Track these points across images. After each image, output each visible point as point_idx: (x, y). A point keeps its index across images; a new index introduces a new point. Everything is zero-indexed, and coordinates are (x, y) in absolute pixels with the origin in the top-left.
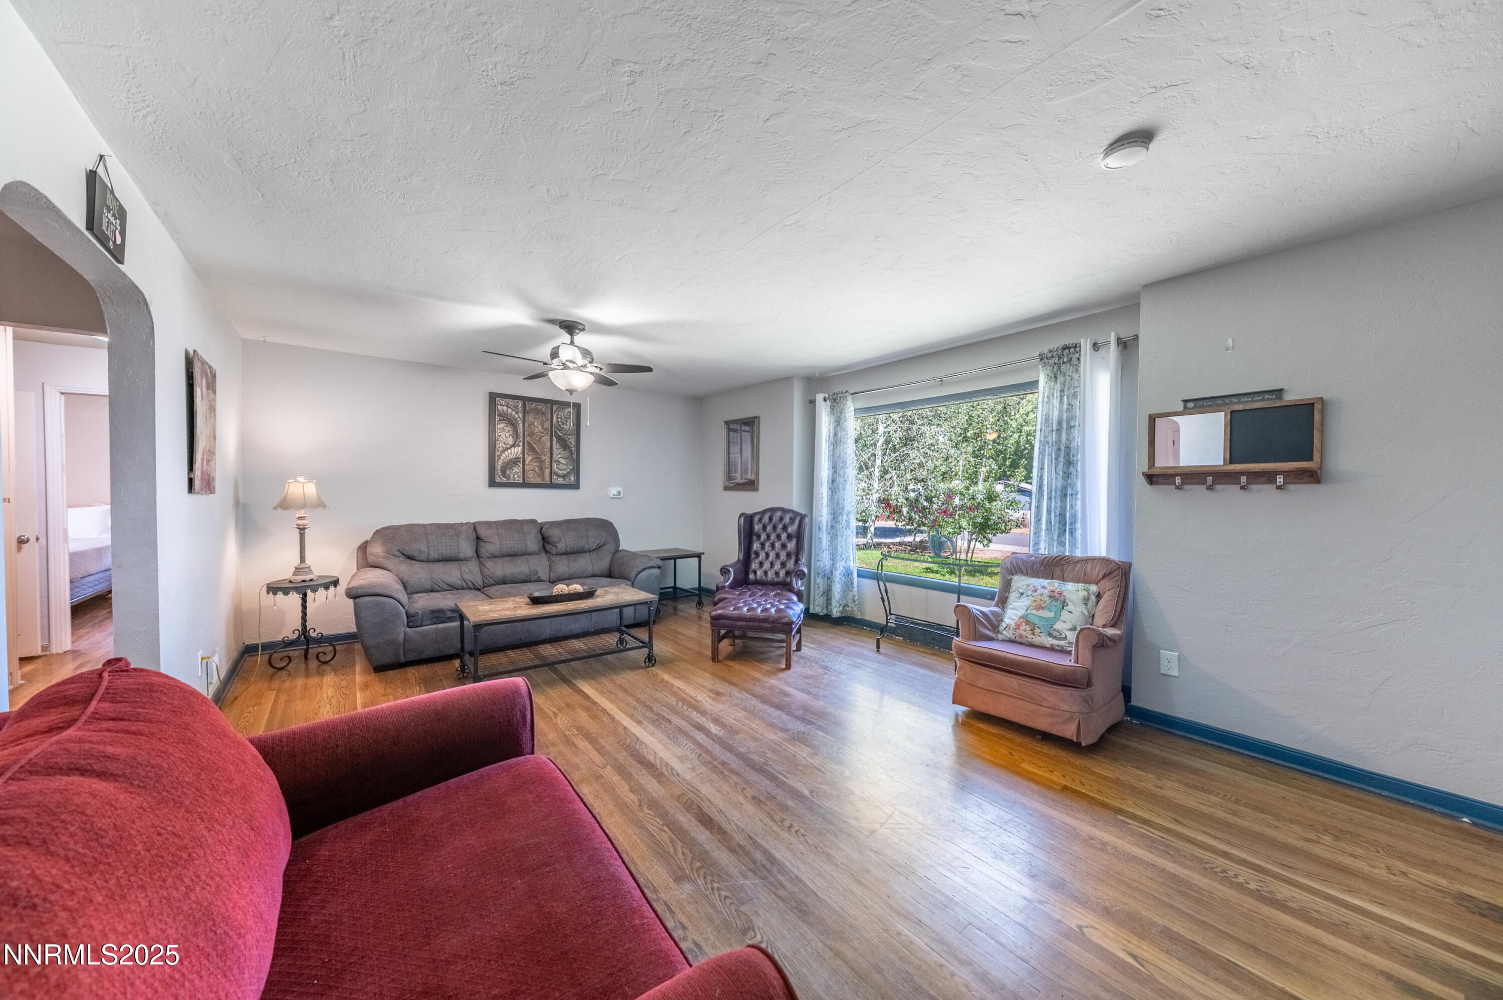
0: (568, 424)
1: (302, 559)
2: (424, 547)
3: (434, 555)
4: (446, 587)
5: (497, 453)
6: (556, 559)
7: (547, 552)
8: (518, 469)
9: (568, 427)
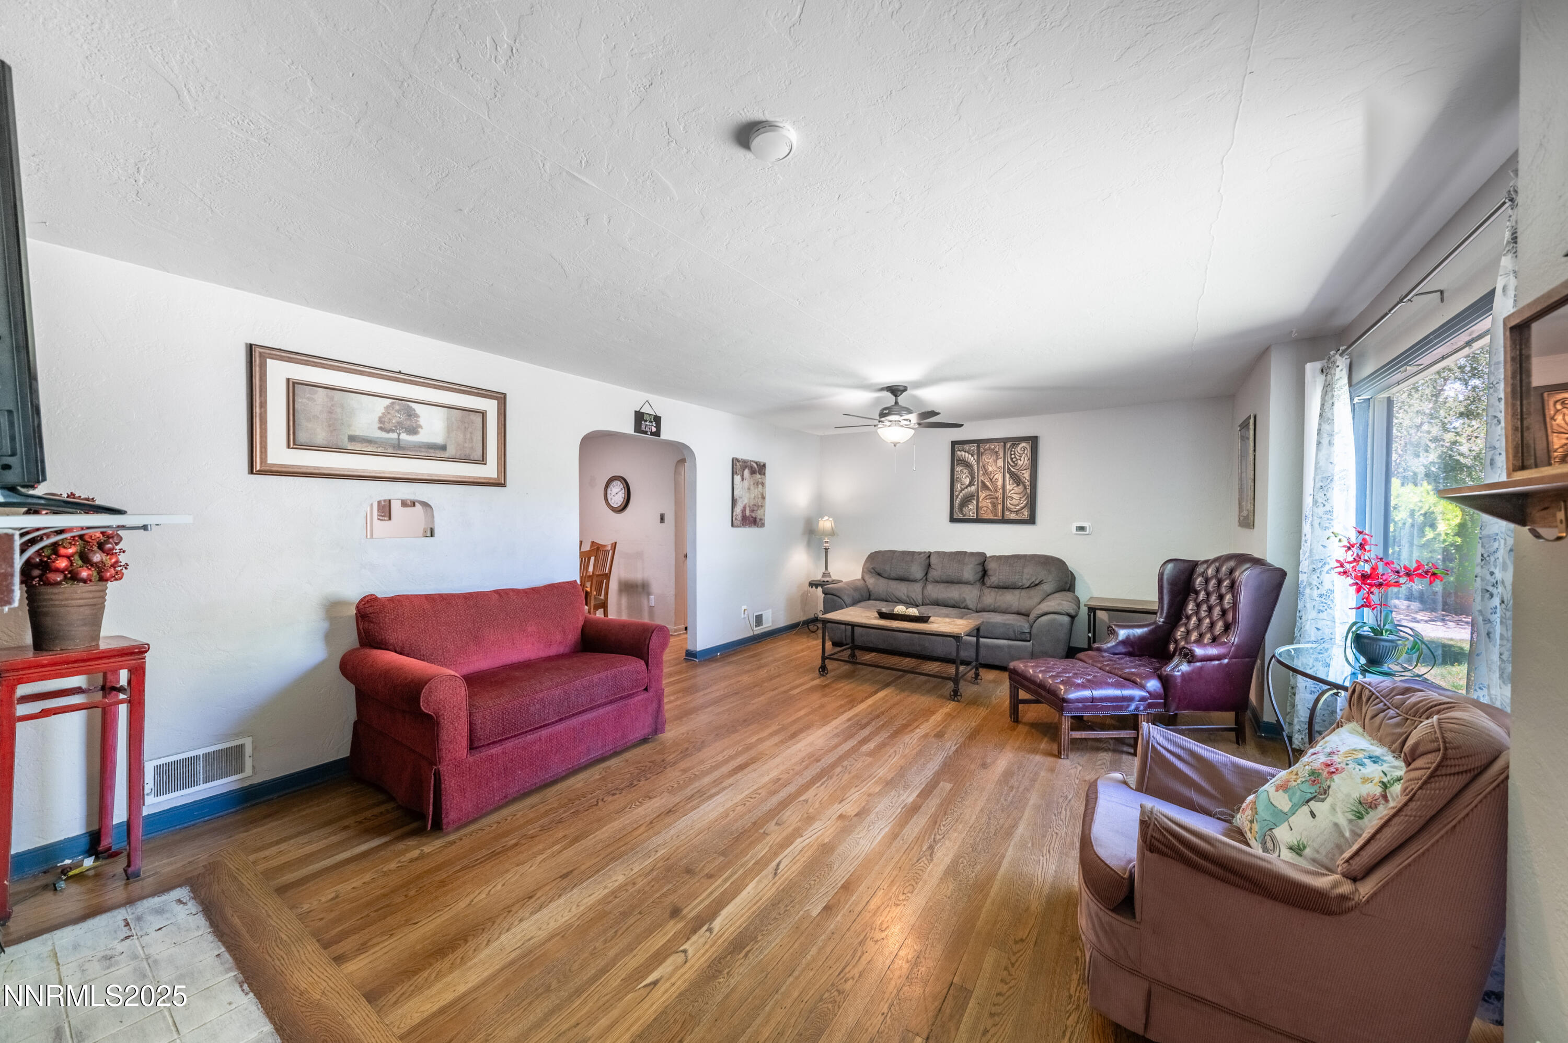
0: (1022, 459)
1: (826, 569)
2: (887, 568)
3: (893, 575)
4: (895, 599)
5: (956, 494)
6: (986, 591)
7: (983, 583)
8: (972, 506)
9: (1022, 463)
